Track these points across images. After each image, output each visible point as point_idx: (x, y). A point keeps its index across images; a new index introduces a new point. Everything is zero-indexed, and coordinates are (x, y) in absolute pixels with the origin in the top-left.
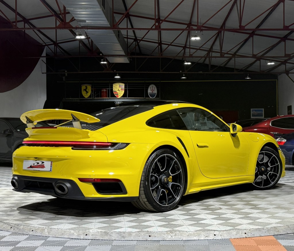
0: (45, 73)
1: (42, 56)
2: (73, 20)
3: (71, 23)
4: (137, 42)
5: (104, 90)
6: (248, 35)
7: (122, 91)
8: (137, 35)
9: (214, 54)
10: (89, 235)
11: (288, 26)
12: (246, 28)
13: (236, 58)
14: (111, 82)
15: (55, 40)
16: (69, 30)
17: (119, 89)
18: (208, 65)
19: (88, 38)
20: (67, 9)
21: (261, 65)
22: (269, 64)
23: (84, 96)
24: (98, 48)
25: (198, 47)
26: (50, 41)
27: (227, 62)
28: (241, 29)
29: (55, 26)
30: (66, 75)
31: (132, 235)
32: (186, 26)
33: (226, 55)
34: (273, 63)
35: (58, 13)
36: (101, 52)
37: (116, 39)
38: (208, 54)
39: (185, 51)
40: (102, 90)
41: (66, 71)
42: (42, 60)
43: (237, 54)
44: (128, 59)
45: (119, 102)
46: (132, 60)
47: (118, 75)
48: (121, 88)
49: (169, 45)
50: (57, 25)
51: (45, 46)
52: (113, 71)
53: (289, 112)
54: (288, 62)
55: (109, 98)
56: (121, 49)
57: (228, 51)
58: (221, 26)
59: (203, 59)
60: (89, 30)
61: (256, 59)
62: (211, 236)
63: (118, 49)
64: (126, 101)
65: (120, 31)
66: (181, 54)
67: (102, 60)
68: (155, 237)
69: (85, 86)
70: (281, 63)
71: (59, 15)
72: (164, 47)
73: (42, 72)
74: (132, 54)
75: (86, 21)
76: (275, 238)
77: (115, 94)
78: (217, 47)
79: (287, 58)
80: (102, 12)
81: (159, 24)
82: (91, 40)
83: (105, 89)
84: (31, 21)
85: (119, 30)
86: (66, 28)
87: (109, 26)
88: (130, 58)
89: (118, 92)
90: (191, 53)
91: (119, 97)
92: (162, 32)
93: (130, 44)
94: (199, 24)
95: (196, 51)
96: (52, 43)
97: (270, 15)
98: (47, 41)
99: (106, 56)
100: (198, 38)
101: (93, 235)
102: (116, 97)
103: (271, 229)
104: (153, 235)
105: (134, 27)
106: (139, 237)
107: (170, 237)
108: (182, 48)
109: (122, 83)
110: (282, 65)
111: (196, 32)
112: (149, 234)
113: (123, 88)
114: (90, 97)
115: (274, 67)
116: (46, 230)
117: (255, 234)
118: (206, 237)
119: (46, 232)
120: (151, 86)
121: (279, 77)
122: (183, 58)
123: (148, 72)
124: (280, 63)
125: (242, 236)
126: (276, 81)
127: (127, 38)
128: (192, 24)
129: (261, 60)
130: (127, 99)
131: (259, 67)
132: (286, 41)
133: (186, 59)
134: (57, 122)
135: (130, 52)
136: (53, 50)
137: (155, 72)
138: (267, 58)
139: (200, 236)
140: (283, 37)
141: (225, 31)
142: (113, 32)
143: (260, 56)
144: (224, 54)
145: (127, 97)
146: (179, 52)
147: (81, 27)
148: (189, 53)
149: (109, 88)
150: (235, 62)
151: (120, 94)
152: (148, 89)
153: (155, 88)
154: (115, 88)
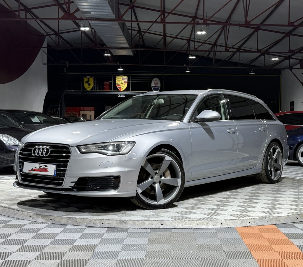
0: (46, 64)
1: (43, 46)
2: (78, 10)
3: (75, 14)
4: (142, 35)
6: (253, 30)
7: (125, 84)
8: (141, 28)
9: (219, 49)
11: (293, 22)
12: (252, 23)
13: (240, 53)
14: (114, 74)
15: (57, 30)
16: (73, 21)
17: (122, 82)
18: (212, 59)
19: (92, 28)
21: (265, 60)
22: (273, 59)
23: (86, 88)
24: (102, 40)
25: (203, 41)
26: (51, 31)
27: (231, 56)
28: (247, 24)
29: (57, 17)
30: (67, 66)
31: (145, 224)
32: (191, 19)
33: (231, 50)
34: (277, 59)
36: (105, 44)
37: (121, 31)
38: (212, 48)
39: (189, 44)
40: (105, 83)
41: (67, 63)
42: (43, 51)
43: (242, 48)
44: (132, 51)
45: (122, 95)
46: (136, 53)
47: (121, 67)
48: (124, 81)
49: (174, 38)
50: (60, 17)
51: (46, 35)
52: (116, 63)
53: (291, 107)
54: (292, 57)
55: (111, 91)
56: (125, 41)
57: (234, 45)
58: (227, 20)
59: (207, 53)
60: (94, 22)
61: (260, 54)
62: (218, 225)
63: (122, 41)
64: (129, 94)
65: (125, 23)
66: (185, 48)
67: (106, 52)
68: (167, 225)
69: (87, 78)
71: (62, 4)
72: (168, 39)
73: (43, 63)
74: (137, 46)
75: (92, 12)
76: (276, 226)
77: (118, 87)
78: (222, 41)
79: (291, 54)
80: (107, 4)
81: (165, 16)
82: (95, 30)
83: (108, 82)
84: (33, 10)
86: (70, 19)
87: (114, 18)
88: (134, 50)
89: (121, 85)
90: (196, 47)
91: (122, 90)
92: (167, 25)
93: (134, 36)
94: (205, 18)
95: (202, 44)
96: (53, 33)
98: (48, 30)
99: (109, 48)
100: (204, 33)
101: (109, 223)
102: (119, 90)
103: (273, 218)
104: (165, 224)
105: (138, 20)
106: (152, 226)
107: (180, 225)
108: (187, 41)
109: (125, 76)
110: (286, 60)
112: (162, 222)
113: (126, 81)
114: (92, 89)
115: (277, 63)
117: (258, 223)
118: (214, 225)
119: (64, 221)
120: (154, 79)
121: (283, 72)
122: (187, 52)
123: (152, 65)
124: (284, 58)
125: (246, 224)
126: (279, 76)
127: (132, 30)
128: (197, 17)
129: (266, 55)
130: (130, 92)
131: (264, 61)
132: (291, 36)
133: (191, 52)
134: (58, 114)
135: (134, 44)
136: (55, 40)
137: (159, 66)
138: (271, 53)
139: (208, 225)
140: (287, 33)
141: (230, 26)
142: (118, 24)
143: (265, 51)
144: (229, 48)
145: (130, 90)
146: (183, 45)
147: (86, 18)
148: (194, 47)
149: (112, 80)
150: (240, 56)
151: (123, 87)
152: (151, 83)
153: (158, 81)
154: (118, 81)
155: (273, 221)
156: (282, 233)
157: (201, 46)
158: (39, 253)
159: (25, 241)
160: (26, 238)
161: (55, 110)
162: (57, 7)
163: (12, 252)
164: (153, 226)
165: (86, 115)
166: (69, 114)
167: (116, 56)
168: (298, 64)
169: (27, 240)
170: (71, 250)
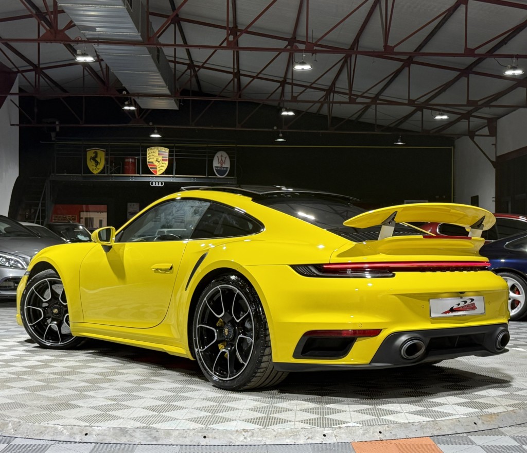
0: (17, 125)
1: (10, 92)
2: (71, 25)
3: (67, 32)
4: (195, 71)
5: (131, 160)
6: (400, 64)
7: (164, 162)
8: (193, 59)
9: (337, 98)
10: (91, 434)
11: (473, 48)
12: (396, 50)
13: (378, 106)
14: (143, 144)
15: (36, 62)
16: (64, 44)
17: (158, 159)
18: (325, 117)
19: (99, 60)
20: (60, 6)
21: (424, 120)
22: (438, 118)
23: (91, 170)
24: (119, 81)
25: (308, 84)
26: (28, 64)
27: (361, 112)
28: (387, 53)
29: (36, 37)
30: (58, 129)
31: (171, 435)
32: (286, 43)
33: (359, 100)
34: (445, 117)
35: (43, 12)
36: (124, 87)
37: (154, 65)
38: (326, 96)
39: (283, 90)
40: (126, 160)
41: (57, 123)
42: (11, 100)
43: (380, 97)
44: (175, 100)
45: (158, 183)
46: (183, 105)
47: (156, 131)
48: (163, 157)
49: (254, 78)
50: (41, 36)
51: (16, 73)
52: (148, 124)
54: (473, 114)
55: (138, 175)
56: (163, 83)
57: (364, 91)
58: (352, 45)
59: (318, 105)
60: (102, 46)
61: (414, 108)
62: (317, 438)
63: (157, 83)
64: (171, 181)
65: (161, 48)
66: (276, 96)
67: (126, 103)
69: (93, 151)
71: (44, 15)
72: (245, 80)
73: (10, 123)
74: (185, 92)
75: (97, 28)
76: (433, 440)
77: (152, 168)
78: (342, 84)
79: (472, 108)
80: (126, 13)
81: (236, 37)
82: (106, 65)
83: (132, 158)
85: (158, 47)
86: (58, 41)
87: (140, 39)
88: (180, 100)
89: (156, 163)
90: (294, 95)
91: (158, 174)
92: (241, 53)
93: (181, 74)
94: (310, 41)
95: (306, 89)
96: (31, 68)
97: (440, 28)
98: (20, 63)
99: (134, 95)
100: (307, 67)
101: (98, 435)
102: (153, 174)
103: (427, 424)
104: (210, 435)
105: (189, 43)
106: (184, 439)
107: (242, 438)
108: (279, 84)
109: (164, 148)
110: (463, 120)
111: (304, 55)
112: (204, 433)
113: (166, 157)
114: (103, 172)
115: (447, 125)
116: (10, 424)
117: (398, 434)
118: (308, 438)
119: (9, 428)
120: (219, 154)
121: (458, 142)
122: (279, 104)
123: (214, 128)
124: (459, 116)
125: (373, 437)
126: (451, 149)
127: (175, 62)
128: (297, 39)
129: (424, 110)
130: (172, 177)
131: (421, 122)
132: (471, 76)
134: (38, 218)
135: (180, 88)
136: (32, 82)
137: (226, 128)
138: (435, 107)
140: (465, 69)
141: (358, 55)
142: (147, 51)
143: (423, 103)
144: (355, 97)
145: (173, 174)
146: (272, 92)
147: (87, 39)
148: (291, 94)
149: (139, 156)
150: (377, 112)
151: (161, 168)
152: (212, 160)
153: (226, 157)
154: (151, 157)
155: (428, 430)
157: (303, 93)
161: (33, 211)
162: (35, 19)
164: (187, 439)
165: (91, 219)
166: (60, 217)
167: (147, 110)
168: (485, 127)
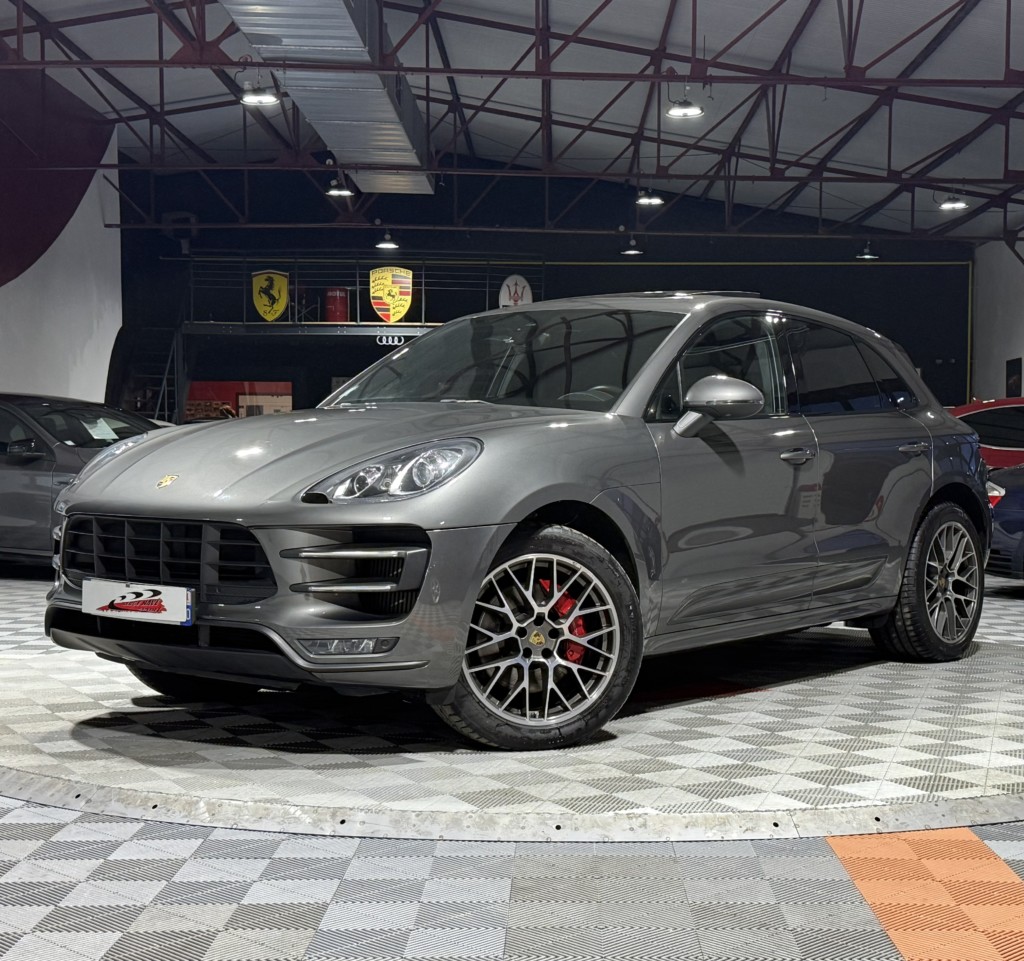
0: (117, 226)
1: (103, 162)
2: (231, 31)
4: (462, 116)
5: (338, 293)
6: (874, 98)
7: (403, 297)
8: (461, 90)
9: (745, 167)
10: (351, 821)
12: (870, 74)
13: (824, 183)
14: (362, 262)
15: (154, 102)
16: (214, 71)
17: (392, 290)
18: (718, 205)
21: (916, 209)
22: (947, 206)
23: (261, 313)
24: (319, 138)
25: (690, 142)
26: (136, 106)
27: (790, 194)
28: (852, 79)
29: (157, 58)
30: (194, 234)
31: (495, 823)
32: (647, 59)
33: (792, 172)
34: (960, 206)
36: (330, 151)
37: (390, 107)
38: (721, 165)
39: (636, 152)
40: (330, 294)
41: (193, 220)
42: (105, 177)
43: (830, 165)
44: (429, 180)
45: (393, 338)
46: (442, 185)
47: (388, 237)
48: (401, 288)
49: (584, 129)
50: (167, 56)
51: (114, 121)
52: (372, 222)
53: (1011, 381)
54: (1015, 196)
55: (354, 323)
56: (407, 144)
57: (803, 154)
58: (777, 62)
59: (704, 183)
60: (292, 74)
61: (897, 186)
62: (763, 829)
63: (392, 141)
64: (418, 334)
65: (404, 76)
66: (622, 165)
67: (334, 183)
68: (576, 830)
69: (265, 276)
70: (987, 203)
72: (562, 135)
73: (104, 221)
75: (284, 40)
76: (975, 833)
78: (757, 138)
79: (1010, 186)
82: (294, 103)
83: (340, 290)
84: (67, 31)
85: (402, 73)
86: (204, 64)
87: (367, 58)
88: (438, 175)
89: (387, 300)
90: (662, 163)
91: (393, 321)
92: (556, 84)
93: (438, 120)
94: (699, 56)
95: (686, 152)
96: (142, 112)
97: (954, 28)
98: (122, 102)
99: (348, 166)
100: (694, 112)
101: (364, 822)
102: (382, 320)
103: (962, 803)
104: (568, 824)
105: (454, 66)
106: (521, 831)
108: (629, 141)
109: (402, 270)
110: (993, 209)
112: (556, 819)
113: (408, 288)
114: (284, 317)
115: (960, 218)
116: (202, 804)
117: (909, 823)
118: (747, 830)
119: (201, 811)
120: (510, 281)
121: (981, 252)
122: (630, 180)
123: (502, 230)
124: (984, 201)
125: (865, 827)
126: (968, 265)
127: (428, 99)
128: (668, 51)
129: (917, 189)
130: (420, 327)
131: (910, 213)
132: (1012, 121)
133: (643, 182)
134: (162, 409)
135: (437, 152)
136: (146, 138)
137: (526, 230)
138: (940, 184)
139: (728, 827)
140: (1000, 109)
141: (789, 86)
142: (380, 82)
143: (914, 176)
145: (421, 321)
146: (616, 156)
147: (263, 59)
148: (655, 160)
149: (355, 285)
150: (823, 194)
151: (397, 309)
152: (498, 293)
153: (524, 288)
154: (379, 287)
155: (965, 814)
156: (997, 857)
157: (683, 158)
158: (118, 935)
159: (66, 889)
160: (67, 880)
161: (150, 394)
162: (154, 17)
163: (19, 932)
164: (526, 831)
165: (260, 408)
166: (199, 405)
167: (371, 195)
169: (73, 886)
170: (233, 923)
